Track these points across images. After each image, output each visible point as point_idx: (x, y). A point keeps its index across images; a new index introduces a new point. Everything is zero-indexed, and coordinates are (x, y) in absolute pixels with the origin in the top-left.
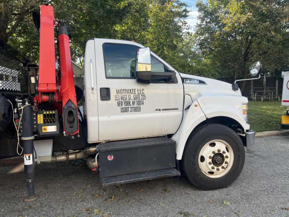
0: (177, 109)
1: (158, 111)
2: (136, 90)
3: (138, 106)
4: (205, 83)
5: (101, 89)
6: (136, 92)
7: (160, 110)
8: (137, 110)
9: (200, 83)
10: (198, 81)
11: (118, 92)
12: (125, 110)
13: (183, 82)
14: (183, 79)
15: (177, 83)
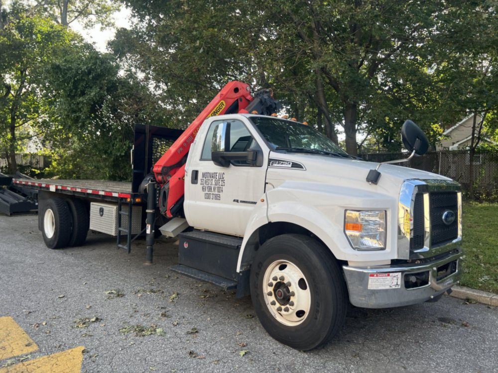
0: (255, 203)
1: (236, 203)
2: (218, 174)
3: (218, 193)
4: (302, 167)
5: (193, 171)
6: (217, 177)
7: (237, 201)
8: (217, 197)
9: (292, 167)
10: (291, 164)
11: (204, 175)
12: (207, 197)
13: (269, 165)
14: (270, 160)
15: (261, 166)
